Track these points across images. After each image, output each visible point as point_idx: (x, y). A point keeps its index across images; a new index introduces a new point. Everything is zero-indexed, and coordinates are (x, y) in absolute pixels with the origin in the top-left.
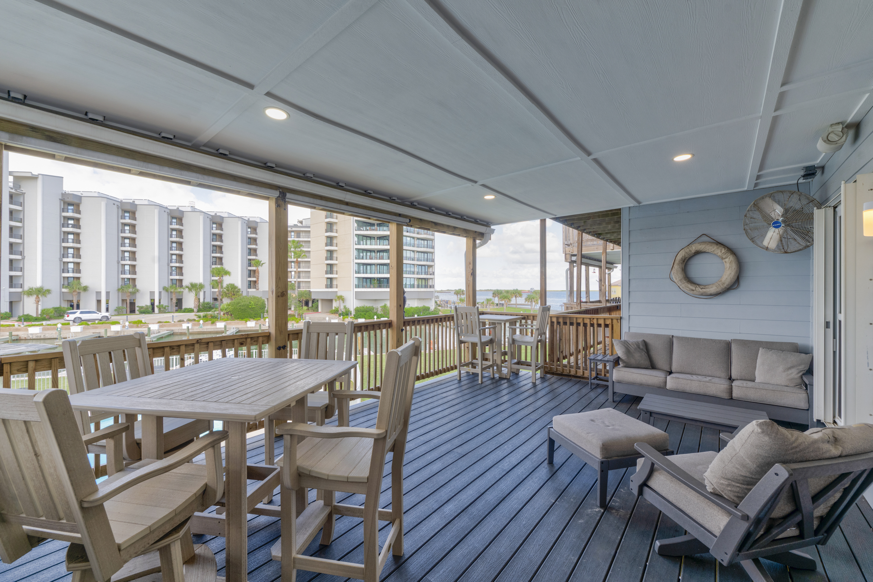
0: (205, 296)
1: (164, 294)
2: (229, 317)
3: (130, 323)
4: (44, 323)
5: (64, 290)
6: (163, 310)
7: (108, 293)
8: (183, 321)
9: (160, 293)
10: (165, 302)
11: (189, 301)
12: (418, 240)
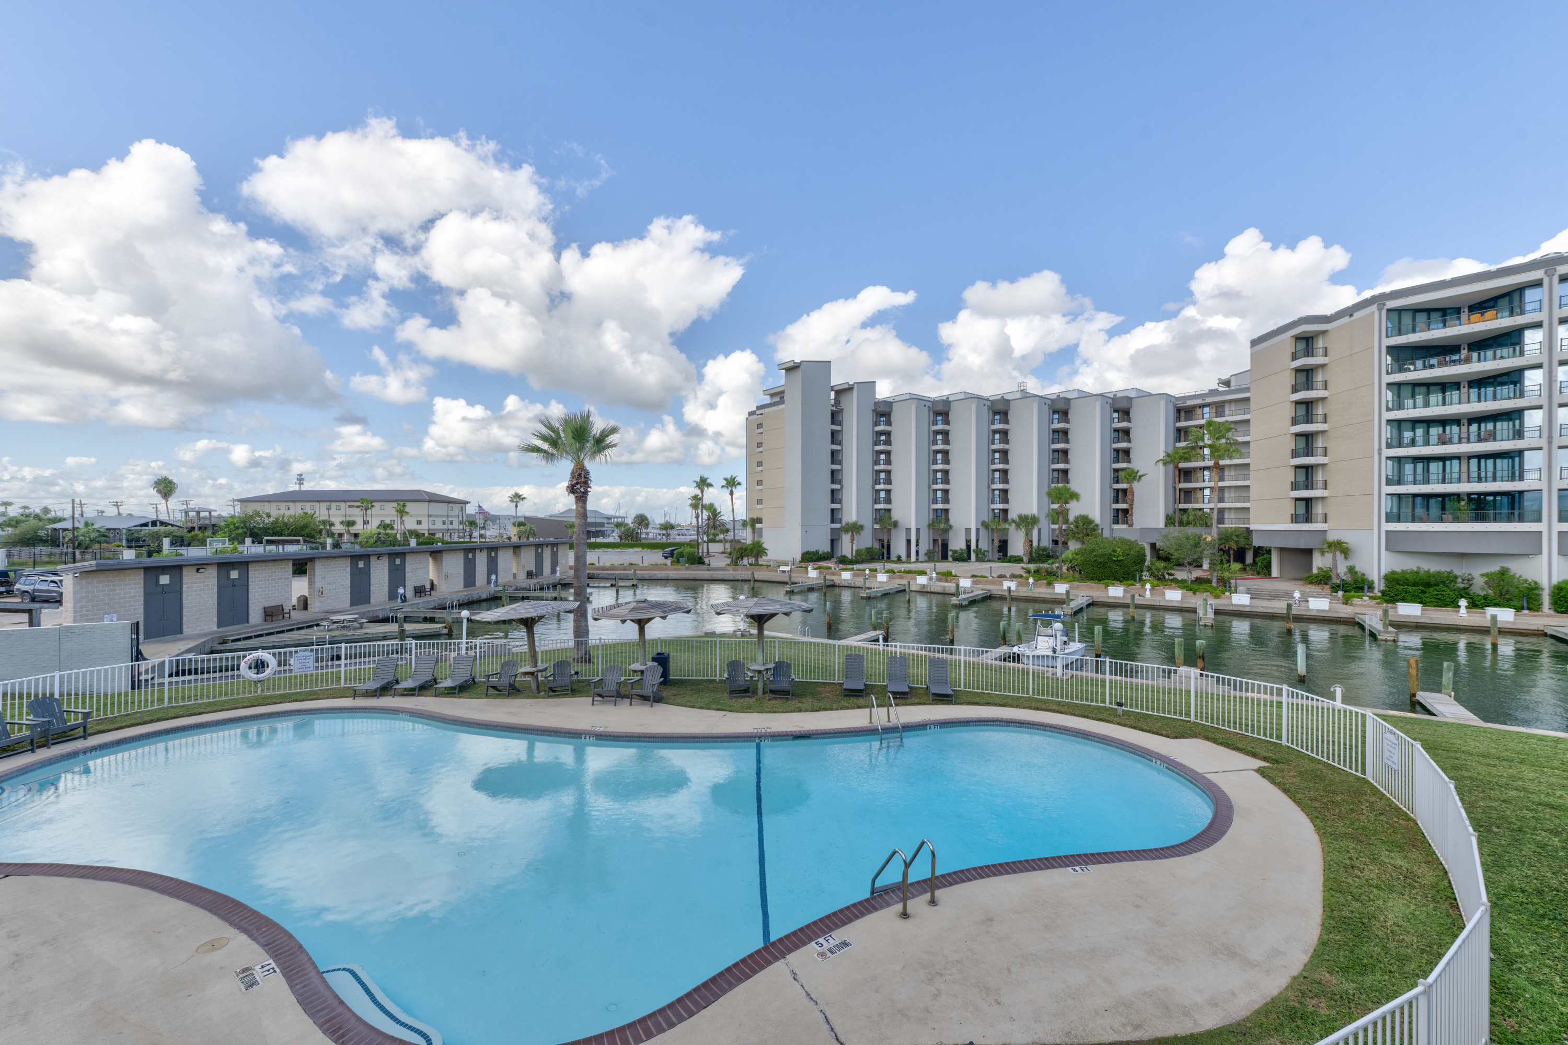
0: (1043, 536)
1: (983, 532)
2: (1077, 575)
3: (938, 574)
6: (981, 557)
7: (918, 530)
8: (1005, 577)
9: (978, 530)
10: (984, 546)
11: (1017, 547)
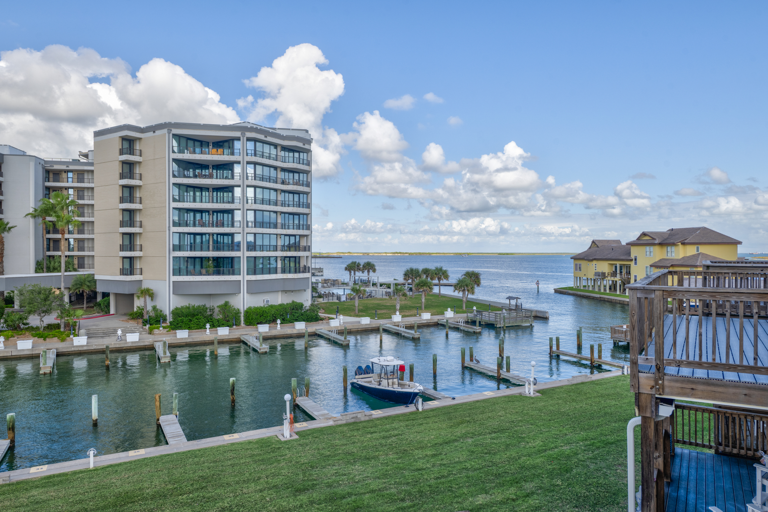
12: (283, 194)
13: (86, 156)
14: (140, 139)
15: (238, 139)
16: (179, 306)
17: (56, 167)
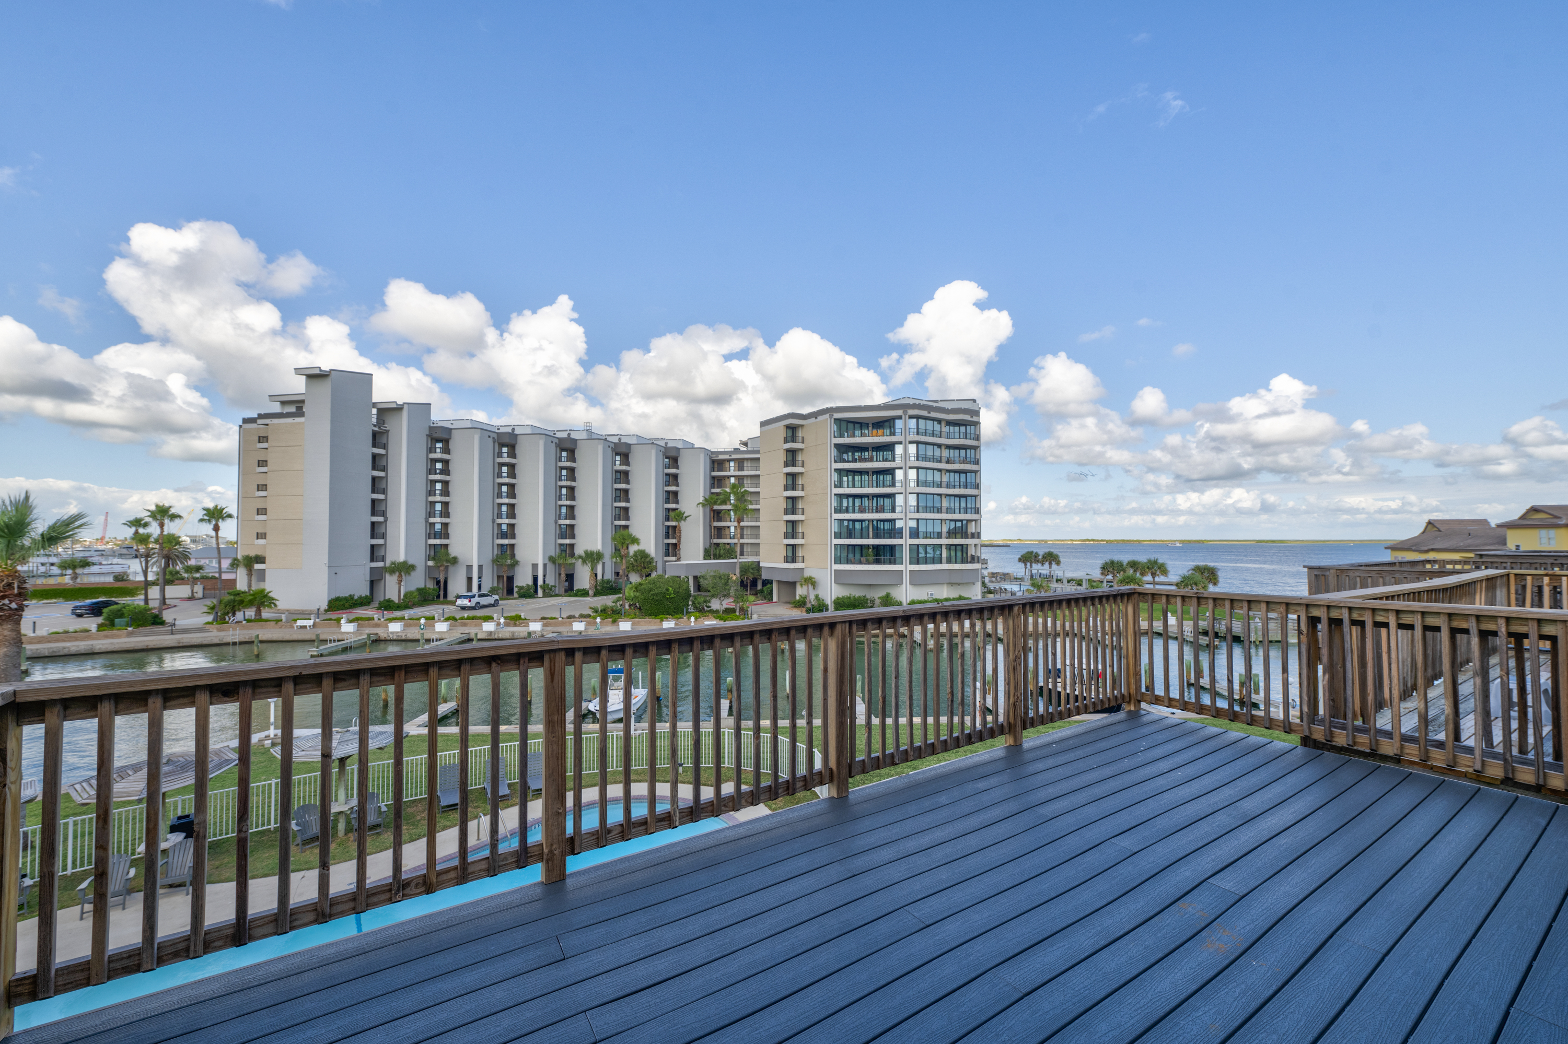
0: (605, 571)
1: (550, 567)
2: (637, 611)
3: (506, 618)
4: (407, 614)
5: (430, 563)
6: (549, 592)
7: (480, 567)
8: (574, 617)
9: (545, 565)
10: (551, 581)
11: (583, 579)
12: (948, 474)
13: (745, 444)
14: (802, 426)
15: (900, 418)
16: (840, 596)
17: (721, 457)
